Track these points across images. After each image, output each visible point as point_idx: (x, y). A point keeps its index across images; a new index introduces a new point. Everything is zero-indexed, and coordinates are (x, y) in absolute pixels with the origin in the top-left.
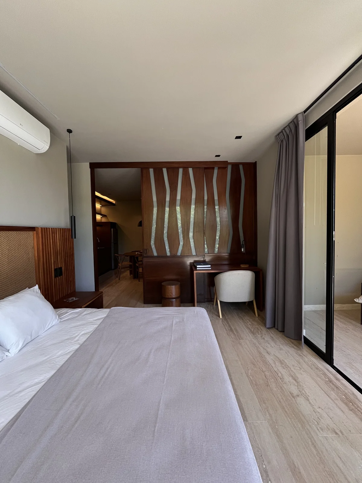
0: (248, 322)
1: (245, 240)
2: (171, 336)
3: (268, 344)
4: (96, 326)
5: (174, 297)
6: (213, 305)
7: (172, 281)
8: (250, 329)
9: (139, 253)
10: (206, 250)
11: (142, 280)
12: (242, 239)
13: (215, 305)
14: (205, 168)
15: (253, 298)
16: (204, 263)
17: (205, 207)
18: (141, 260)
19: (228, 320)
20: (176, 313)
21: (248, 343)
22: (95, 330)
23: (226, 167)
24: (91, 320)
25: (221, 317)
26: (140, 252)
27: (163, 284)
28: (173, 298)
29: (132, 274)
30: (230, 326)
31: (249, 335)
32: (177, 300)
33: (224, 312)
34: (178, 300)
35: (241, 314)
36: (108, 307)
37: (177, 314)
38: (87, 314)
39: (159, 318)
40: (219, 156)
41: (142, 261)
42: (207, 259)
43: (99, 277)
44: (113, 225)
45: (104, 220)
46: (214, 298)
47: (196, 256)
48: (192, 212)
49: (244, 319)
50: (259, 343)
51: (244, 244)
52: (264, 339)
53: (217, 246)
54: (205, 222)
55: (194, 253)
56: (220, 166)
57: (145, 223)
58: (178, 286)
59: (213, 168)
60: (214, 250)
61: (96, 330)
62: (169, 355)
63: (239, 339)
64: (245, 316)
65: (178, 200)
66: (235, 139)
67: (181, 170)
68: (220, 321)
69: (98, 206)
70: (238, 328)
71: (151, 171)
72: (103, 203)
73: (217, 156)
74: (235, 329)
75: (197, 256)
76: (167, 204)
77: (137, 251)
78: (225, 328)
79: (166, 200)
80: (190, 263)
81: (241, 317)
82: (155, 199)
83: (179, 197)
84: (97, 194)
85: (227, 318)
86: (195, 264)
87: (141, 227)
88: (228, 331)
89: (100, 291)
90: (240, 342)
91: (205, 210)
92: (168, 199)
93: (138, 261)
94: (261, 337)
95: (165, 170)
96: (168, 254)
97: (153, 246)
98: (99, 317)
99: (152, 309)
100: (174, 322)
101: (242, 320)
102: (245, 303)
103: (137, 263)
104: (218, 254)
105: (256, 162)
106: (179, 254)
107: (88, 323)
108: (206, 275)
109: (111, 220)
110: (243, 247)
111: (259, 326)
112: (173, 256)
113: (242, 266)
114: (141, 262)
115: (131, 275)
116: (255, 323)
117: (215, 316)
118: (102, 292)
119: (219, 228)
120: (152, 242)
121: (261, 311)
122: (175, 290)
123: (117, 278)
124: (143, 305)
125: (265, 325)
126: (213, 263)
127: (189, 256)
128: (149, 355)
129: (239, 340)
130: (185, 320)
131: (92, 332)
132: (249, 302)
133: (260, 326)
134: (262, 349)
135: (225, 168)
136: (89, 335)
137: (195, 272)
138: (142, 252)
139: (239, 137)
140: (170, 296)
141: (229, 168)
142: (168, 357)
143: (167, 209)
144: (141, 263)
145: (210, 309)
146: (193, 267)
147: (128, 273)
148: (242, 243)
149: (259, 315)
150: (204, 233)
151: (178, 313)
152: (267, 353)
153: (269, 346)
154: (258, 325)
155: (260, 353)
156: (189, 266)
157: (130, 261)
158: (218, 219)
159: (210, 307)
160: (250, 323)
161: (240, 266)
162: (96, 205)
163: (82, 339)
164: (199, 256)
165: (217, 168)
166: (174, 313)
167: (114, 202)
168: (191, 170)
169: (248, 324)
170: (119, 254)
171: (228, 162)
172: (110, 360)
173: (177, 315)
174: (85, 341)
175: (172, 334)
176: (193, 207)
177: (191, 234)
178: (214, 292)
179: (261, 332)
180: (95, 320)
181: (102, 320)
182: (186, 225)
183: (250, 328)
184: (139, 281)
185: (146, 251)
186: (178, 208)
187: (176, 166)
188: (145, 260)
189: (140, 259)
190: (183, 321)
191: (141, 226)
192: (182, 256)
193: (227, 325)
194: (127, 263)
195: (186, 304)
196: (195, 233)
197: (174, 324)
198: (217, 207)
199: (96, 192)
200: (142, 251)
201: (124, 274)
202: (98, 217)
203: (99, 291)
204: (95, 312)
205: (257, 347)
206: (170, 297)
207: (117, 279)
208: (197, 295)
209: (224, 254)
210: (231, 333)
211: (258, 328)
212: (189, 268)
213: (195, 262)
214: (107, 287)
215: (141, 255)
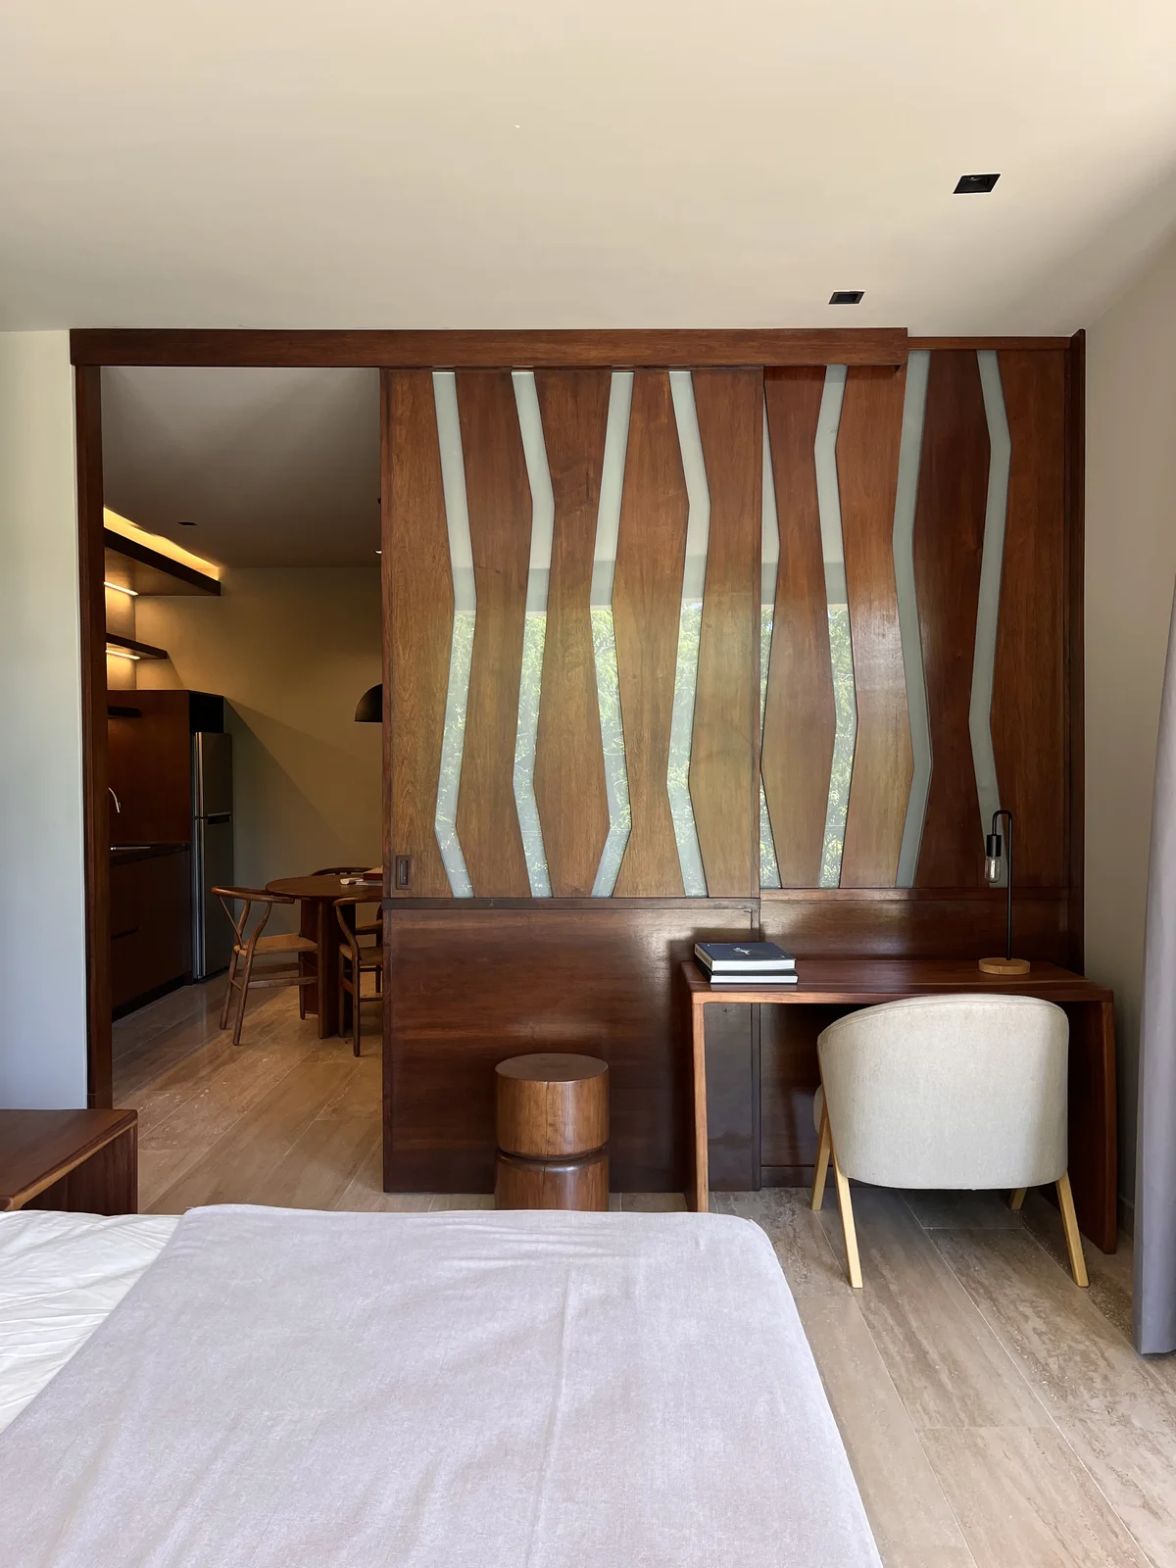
0: (1026, 1318)
1: (1006, 811)
2: (557, 1387)
3: (1148, 1455)
4: (93, 1321)
5: (568, 1149)
6: (810, 1205)
7: (560, 1056)
8: (1037, 1362)
9: (360, 882)
10: (768, 872)
11: (373, 1048)
12: (989, 799)
13: (823, 1207)
14: (772, 372)
15: (1053, 1168)
16: (756, 943)
17: (767, 609)
18: (373, 922)
19: (903, 1301)
20: (584, 1250)
21: (1026, 1442)
22: (88, 1343)
23: (897, 367)
24: (65, 1282)
25: (857, 1279)
26: (366, 877)
27: (502, 1068)
28: (562, 1156)
29: (315, 1011)
30: (911, 1338)
31: (1035, 1400)
32: (591, 1168)
33: (874, 1252)
34: (594, 1170)
35: (981, 1262)
36: (170, 1204)
37: (592, 1250)
38: (39, 1246)
39: (481, 1278)
40: (853, 297)
41: (378, 931)
42: (775, 921)
43: (114, 1025)
44: (206, 711)
45: (151, 679)
46: (814, 1166)
47: (706, 902)
48: (688, 641)
49: (1002, 1300)
50: (1097, 1446)
51: (1000, 831)
52: (1125, 1421)
53: (833, 846)
54: (762, 703)
55: (694, 886)
56: (856, 359)
57: (403, 702)
58: (594, 1085)
59: (819, 373)
60: (818, 868)
61: (98, 1341)
62: (543, 1506)
63: (973, 1422)
64: (1009, 1279)
65: (603, 563)
66: (955, 193)
67: (621, 385)
68: (855, 1307)
69: (117, 594)
70: (962, 1354)
71: (444, 383)
72: (151, 577)
73: (840, 298)
74: (943, 1358)
75: (712, 903)
76: (537, 588)
77: (349, 872)
78: (885, 1352)
79: (531, 566)
80: (672, 945)
81: (981, 1283)
82: (461, 556)
83: (605, 549)
84: (114, 521)
85: (893, 1288)
86: (699, 952)
87: (378, 725)
88: (903, 1370)
89: (122, 1104)
90: (979, 1441)
91: (767, 629)
92: (540, 557)
93: (355, 932)
94: (1110, 1409)
95: (524, 383)
96: (540, 887)
97: (448, 842)
98: (112, 1268)
99: (441, 1221)
100: (574, 1302)
101: (985, 1304)
102: (1005, 1195)
103: (347, 943)
104: (841, 895)
105: (1082, 332)
106: (603, 887)
107: (45, 1299)
108: (766, 1016)
109: (194, 678)
110: (998, 854)
111: (1095, 1344)
112: (572, 901)
113: (991, 968)
114: (374, 936)
115: (309, 1016)
116: (1072, 1327)
117: (820, 1277)
118: (133, 1115)
119: (845, 736)
120: (444, 819)
121: (1110, 1249)
122: (579, 1109)
123: (224, 1035)
124: (383, 1197)
125: (1130, 1332)
126: (808, 948)
127: (662, 904)
128: (418, 1500)
129: (972, 1428)
130: (639, 1290)
131: (67, 1359)
132: (1030, 1192)
133: (1102, 1343)
134: (1110, 1480)
135: (893, 371)
136: (49, 1376)
137: (699, 999)
138: (378, 877)
139: (985, 183)
140: (548, 1142)
141: (917, 370)
142: (536, 1518)
143: (536, 621)
144: (370, 940)
145: (790, 1229)
146: (689, 971)
147: (289, 1001)
148: (987, 830)
149: (1092, 1276)
150: (758, 763)
151: (598, 1245)
152: (1146, 1506)
153: (1155, 1462)
154: (1088, 1337)
155: (1102, 1509)
156: (663, 965)
157: (307, 932)
158: (843, 687)
159: (786, 1218)
160: (1036, 1322)
161: (977, 966)
162: (107, 592)
163: (11, 1394)
164: (725, 903)
165: (843, 370)
166: (571, 1249)
167: (212, 570)
168: (681, 385)
169: (1028, 1327)
170: (238, 884)
171: (912, 333)
172: (181, 1526)
173: (593, 1260)
174: (27, 1411)
175: (559, 1375)
176: (691, 607)
177: (677, 776)
178: (817, 1128)
179: (1106, 1378)
180: (92, 1285)
181: (131, 1282)
182: (647, 717)
183: (1042, 1355)
184: (357, 1054)
185: (402, 868)
186: (601, 617)
187: (594, 355)
188: (397, 924)
189: (365, 916)
190: (628, 1295)
191: (379, 720)
192: (621, 902)
193: (897, 1329)
194: (285, 941)
195: (643, 1197)
196: (702, 767)
197: (570, 1313)
198: (836, 611)
199: (105, 510)
200: (379, 870)
201: (269, 1010)
202: (119, 662)
203: (110, 1106)
204: (89, 1233)
205: (1081, 1470)
206: (545, 1150)
207: (225, 1037)
208: (711, 1143)
209: (877, 895)
210: (920, 1382)
211: (1085, 1355)
212: (661, 974)
213: (702, 937)
214: (163, 1087)
215: (372, 895)
